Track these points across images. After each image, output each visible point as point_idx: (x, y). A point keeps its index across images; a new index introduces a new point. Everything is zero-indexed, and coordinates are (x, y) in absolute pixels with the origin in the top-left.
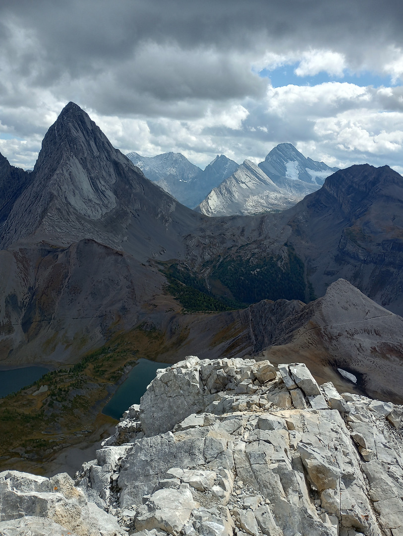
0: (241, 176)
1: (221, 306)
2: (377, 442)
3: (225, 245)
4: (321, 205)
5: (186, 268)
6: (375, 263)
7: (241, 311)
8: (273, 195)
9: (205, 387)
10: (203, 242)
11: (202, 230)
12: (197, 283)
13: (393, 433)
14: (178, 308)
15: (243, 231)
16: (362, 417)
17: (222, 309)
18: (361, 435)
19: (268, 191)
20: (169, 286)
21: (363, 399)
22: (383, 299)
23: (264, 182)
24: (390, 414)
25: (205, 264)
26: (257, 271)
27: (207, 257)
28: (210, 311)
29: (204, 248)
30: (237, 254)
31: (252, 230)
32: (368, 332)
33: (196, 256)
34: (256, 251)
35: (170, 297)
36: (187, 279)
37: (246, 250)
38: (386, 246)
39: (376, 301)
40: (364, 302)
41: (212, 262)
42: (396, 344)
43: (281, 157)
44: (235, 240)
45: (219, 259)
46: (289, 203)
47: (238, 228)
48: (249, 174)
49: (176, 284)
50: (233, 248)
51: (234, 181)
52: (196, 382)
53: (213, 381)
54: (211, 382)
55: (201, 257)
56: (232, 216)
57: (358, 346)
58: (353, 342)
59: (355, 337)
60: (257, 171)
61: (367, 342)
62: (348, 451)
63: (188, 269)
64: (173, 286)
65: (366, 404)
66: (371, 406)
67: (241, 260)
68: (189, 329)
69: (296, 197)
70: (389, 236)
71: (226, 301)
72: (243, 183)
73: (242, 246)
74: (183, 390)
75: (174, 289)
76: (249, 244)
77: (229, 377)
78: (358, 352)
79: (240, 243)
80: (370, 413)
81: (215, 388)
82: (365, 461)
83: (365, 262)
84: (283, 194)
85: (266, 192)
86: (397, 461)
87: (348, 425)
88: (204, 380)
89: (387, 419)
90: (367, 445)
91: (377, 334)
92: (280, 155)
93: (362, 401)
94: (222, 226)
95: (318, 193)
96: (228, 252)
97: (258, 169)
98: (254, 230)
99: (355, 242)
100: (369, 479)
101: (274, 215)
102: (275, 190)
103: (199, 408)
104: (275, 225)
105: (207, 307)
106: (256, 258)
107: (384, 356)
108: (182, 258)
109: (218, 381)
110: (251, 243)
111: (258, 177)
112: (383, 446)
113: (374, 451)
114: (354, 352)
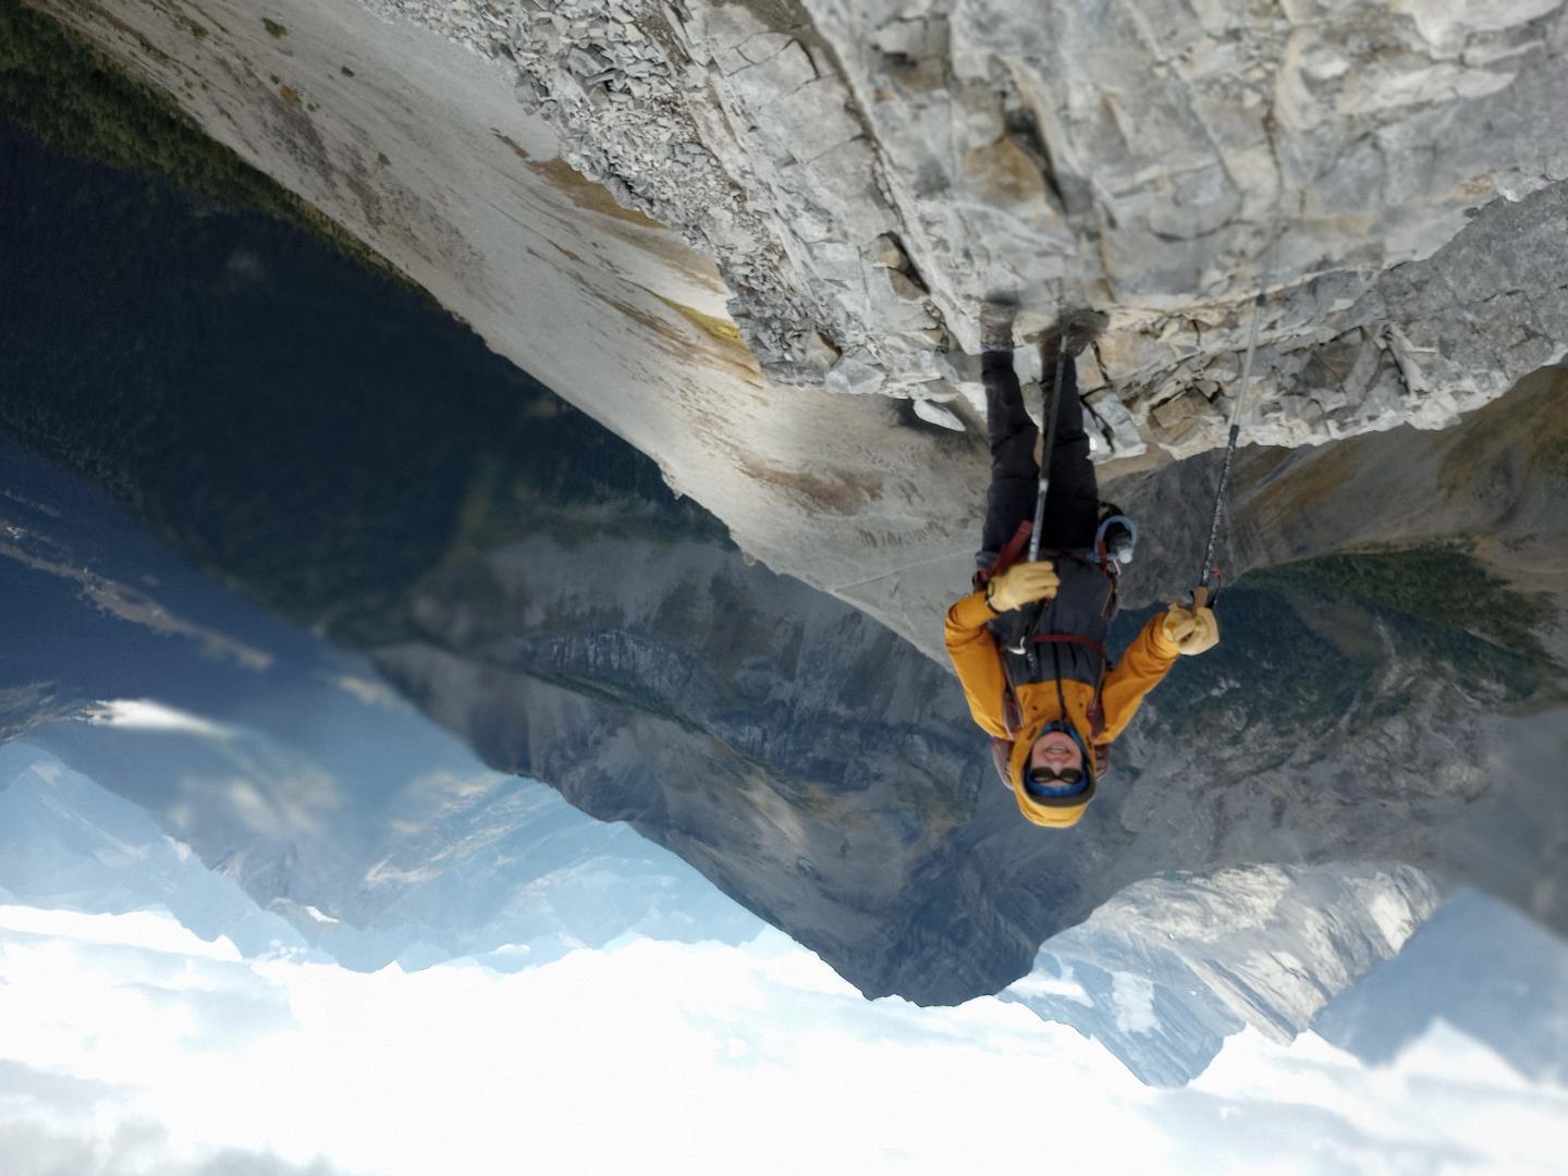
0: (1299, 995)
1: (1335, 573)
2: (862, 290)
3: (1337, 769)
4: (1039, 891)
5: (1472, 688)
6: (884, 726)
7: (1261, 561)
8: (1189, 928)
9: (1382, 344)
10: (1417, 778)
11: (1423, 817)
12: (1425, 642)
13: (823, 318)
14: (1490, 554)
15: (1278, 815)
16: (902, 345)
17: (1327, 563)
18: (902, 300)
19: (1206, 940)
20: (1530, 623)
21: (901, 390)
22: (858, 630)
23: (1220, 970)
24: (832, 365)
25: (1401, 703)
26: (1220, 688)
27: (1397, 728)
28: (1370, 551)
29: (1410, 758)
30: (1292, 739)
31: (1246, 816)
32: (893, 539)
33: (1437, 729)
34: (1227, 753)
35: (1527, 588)
36: (1465, 651)
37: (1261, 754)
38: (860, 773)
39: (875, 623)
40: (906, 619)
41: (1378, 712)
42: (822, 516)
43: (1172, 1048)
44: (1302, 788)
45: (1352, 721)
46: (1134, 901)
47: (1294, 824)
48: (1273, 1000)
49: (1505, 632)
50: (1307, 758)
51: (1324, 978)
52: (1417, 357)
53: (1358, 369)
54: (1364, 364)
55: (1419, 728)
56: (1320, 863)
57: (915, 498)
58: (928, 507)
59: (922, 522)
60: (1249, 1007)
61: (894, 511)
62: (936, 253)
63: (1465, 684)
64: (1518, 626)
65: (894, 380)
66: (881, 376)
67: (1276, 721)
68: (1440, 487)
69: (1113, 918)
70: (853, 800)
71: (1316, 591)
72: (1295, 973)
73: (1274, 767)
74: (1463, 322)
75: (1510, 616)
76: (1252, 773)
77: (1300, 389)
78: (914, 481)
79: (1285, 775)
80: (883, 360)
81: (1347, 347)
82: (890, 235)
83: (910, 729)
84: (1155, 929)
85: (1210, 937)
86: (810, 251)
87: (935, 319)
88: (1388, 365)
89: (839, 351)
90: (885, 278)
91: (870, 535)
92: (1177, 1053)
93: (903, 385)
94: (1352, 832)
95: (1050, 930)
96: (1323, 745)
97: (1245, 1014)
98: (1240, 817)
99: (938, 785)
100: (877, 193)
101: (1181, 863)
102: (1184, 942)
103: (1400, 276)
104: (1175, 833)
105: (1384, 566)
106: (1224, 729)
107: (850, 479)
108: (1491, 723)
109: (1339, 371)
110: (1245, 776)
111: (1243, 986)
112: (848, 282)
113: (868, 267)
114: (925, 480)
